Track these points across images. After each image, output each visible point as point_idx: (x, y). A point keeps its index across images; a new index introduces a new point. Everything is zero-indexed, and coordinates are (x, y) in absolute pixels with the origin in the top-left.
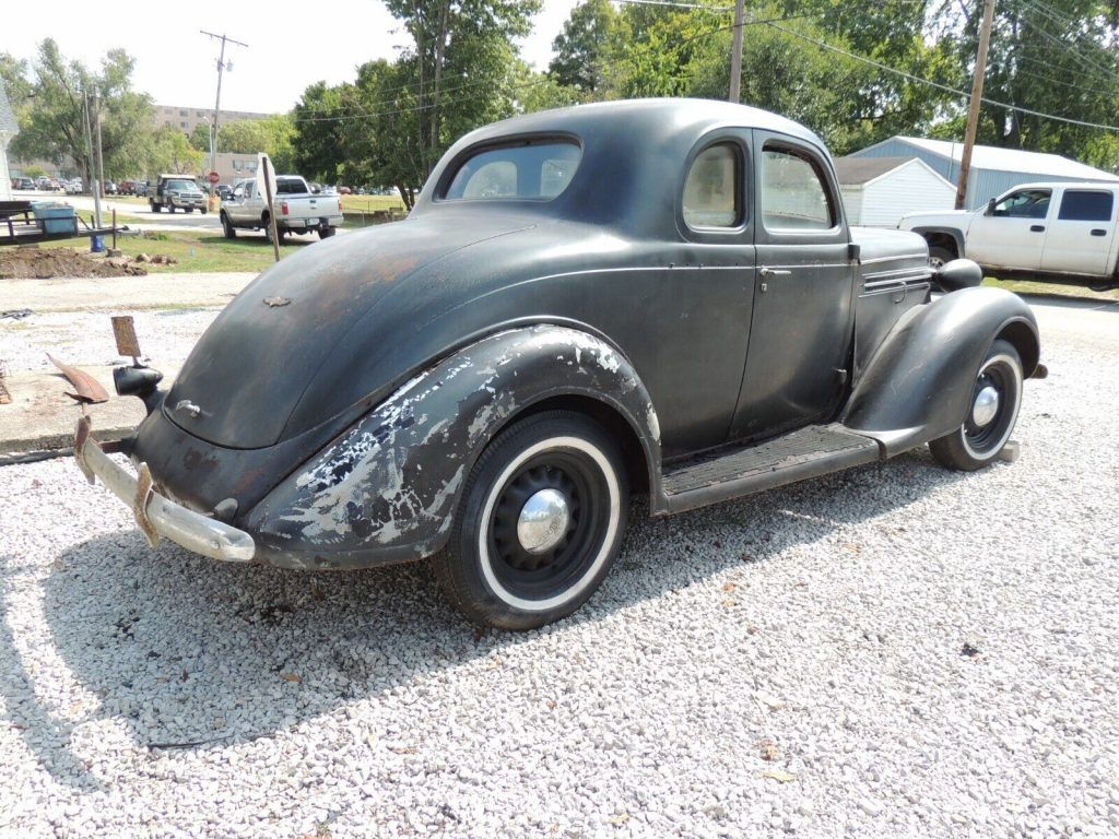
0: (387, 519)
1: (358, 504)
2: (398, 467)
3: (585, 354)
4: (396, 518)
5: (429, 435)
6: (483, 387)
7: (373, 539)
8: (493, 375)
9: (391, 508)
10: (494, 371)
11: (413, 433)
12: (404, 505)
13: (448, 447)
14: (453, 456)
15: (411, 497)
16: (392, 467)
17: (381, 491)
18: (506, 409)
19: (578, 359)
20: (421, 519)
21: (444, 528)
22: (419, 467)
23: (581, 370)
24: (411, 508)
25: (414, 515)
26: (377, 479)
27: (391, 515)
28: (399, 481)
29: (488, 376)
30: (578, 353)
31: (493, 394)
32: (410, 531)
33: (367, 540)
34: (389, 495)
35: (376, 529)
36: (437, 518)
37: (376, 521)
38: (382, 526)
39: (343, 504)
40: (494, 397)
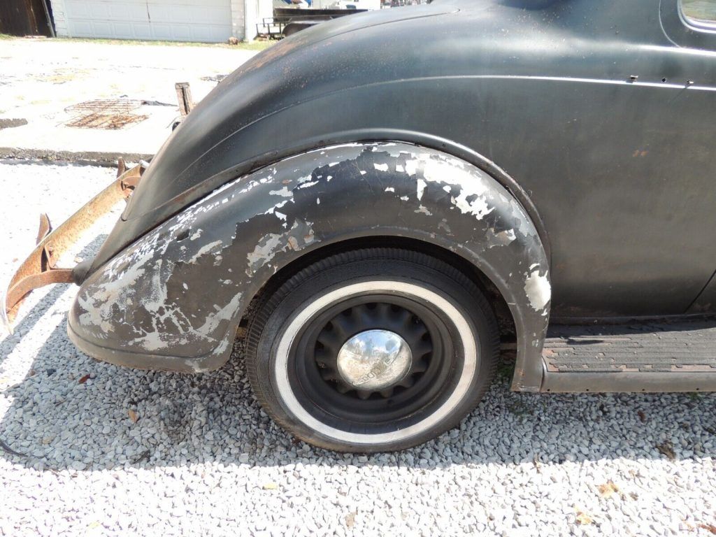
0: (152, 330)
1: (122, 308)
2: (162, 281)
3: (434, 191)
4: (161, 330)
5: (199, 254)
6: (271, 211)
7: (136, 344)
8: (288, 198)
9: (154, 321)
10: (290, 194)
11: (183, 248)
12: (168, 321)
13: (221, 271)
14: (227, 282)
15: (176, 314)
16: (156, 279)
17: (143, 301)
18: (301, 242)
19: (420, 195)
20: (191, 337)
21: (220, 350)
22: (185, 286)
23: (422, 208)
24: (177, 324)
25: (182, 332)
26: (141, 288)
27: (154, 325)
28: (163, 295)
29: (280, 199)
30: (421, 186)
31: (283, 221)
32: (178, 346)
33: (131, 343)
34: (151, 307)
35: (139, 336)
36: (211, 340)
37: (138, 329)
38: (144, 335)
39: (110, 303)
40: (285, 225)
